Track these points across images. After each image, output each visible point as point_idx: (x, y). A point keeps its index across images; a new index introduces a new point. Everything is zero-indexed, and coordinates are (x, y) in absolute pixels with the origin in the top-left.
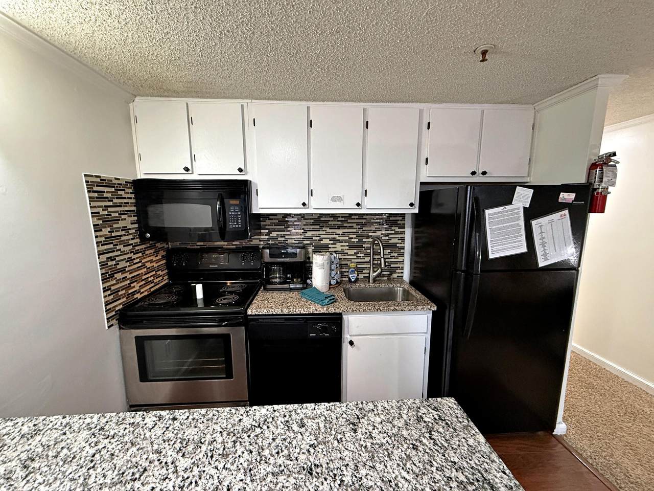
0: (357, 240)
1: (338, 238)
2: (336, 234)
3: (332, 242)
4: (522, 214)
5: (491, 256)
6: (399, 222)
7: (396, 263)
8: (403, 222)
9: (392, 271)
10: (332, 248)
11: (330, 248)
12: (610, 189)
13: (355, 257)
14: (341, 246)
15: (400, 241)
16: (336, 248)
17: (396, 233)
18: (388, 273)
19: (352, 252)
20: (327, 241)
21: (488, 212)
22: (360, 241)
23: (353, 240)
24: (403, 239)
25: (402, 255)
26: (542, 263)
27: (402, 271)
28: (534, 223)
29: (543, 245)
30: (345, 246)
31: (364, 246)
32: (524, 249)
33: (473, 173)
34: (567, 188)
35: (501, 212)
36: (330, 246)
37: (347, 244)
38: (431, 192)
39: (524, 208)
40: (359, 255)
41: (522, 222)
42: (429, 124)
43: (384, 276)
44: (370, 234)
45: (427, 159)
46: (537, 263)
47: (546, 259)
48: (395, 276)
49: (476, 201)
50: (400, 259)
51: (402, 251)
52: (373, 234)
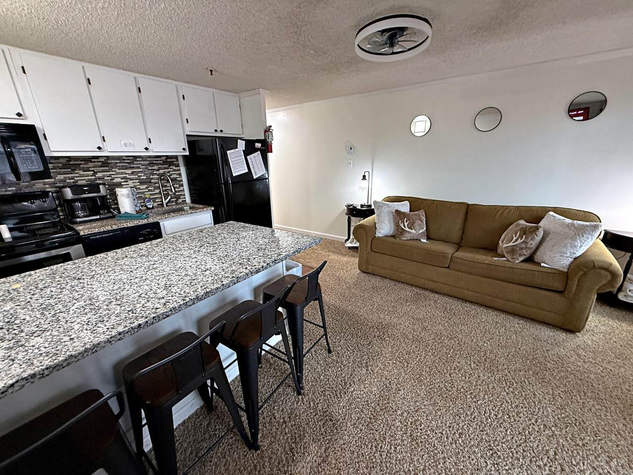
0: (145, 177)
1: (128, 177)
2: (126, 174)
3: (123, 180)
4: (242, 153)
5: (234, 175)
6: (174, 163)
7: (179, 191)
8: (177, 163)
9: (178, 198)
10: (125, 185)
11: (123, 185)
12: (272, 142)
13: (147, 190)
14: (133, 183)
15: (178, 176)
16: (128, 184)
17: (175, 170)
18: (175, 199)
19: (144, 187)
20: (119, 180)
21: (228, 152)
22: (148, 178)
23: (142, 178)
24: (180, 174)
25: (182, 185)
26: (255, 177)
27: (184, 197)
28: (248, 157)
29: (254, 168)
30: (136, 182)
31: (152, 181)
32: (247, 171)
33: (216, 131)
34: (258, 141)
35: (233, 152)
36: (122, 183)
37: (138, 181)
38: (195, 141)
39: (243, 150)
40: (149, 189)
41: (243, 157)
42: (183, 96)
43: (172, 202)
44: (155, 172)
45: (187, 120)
46: (253, 177)
47: (256, 175)
48: (180, 201)
49: (222, 147)
50: (181, 188)
51: (181, 183)
52: (157, 172)
